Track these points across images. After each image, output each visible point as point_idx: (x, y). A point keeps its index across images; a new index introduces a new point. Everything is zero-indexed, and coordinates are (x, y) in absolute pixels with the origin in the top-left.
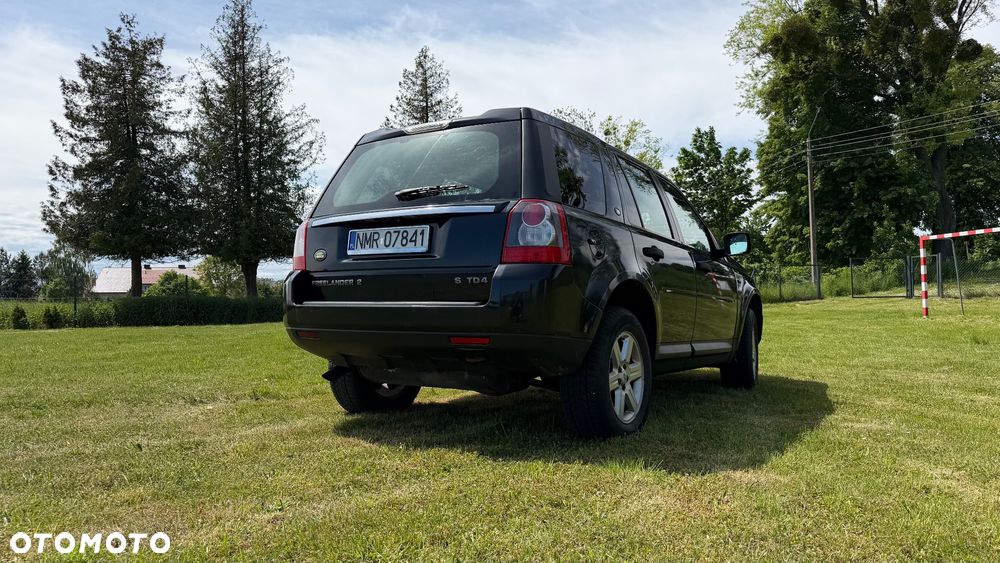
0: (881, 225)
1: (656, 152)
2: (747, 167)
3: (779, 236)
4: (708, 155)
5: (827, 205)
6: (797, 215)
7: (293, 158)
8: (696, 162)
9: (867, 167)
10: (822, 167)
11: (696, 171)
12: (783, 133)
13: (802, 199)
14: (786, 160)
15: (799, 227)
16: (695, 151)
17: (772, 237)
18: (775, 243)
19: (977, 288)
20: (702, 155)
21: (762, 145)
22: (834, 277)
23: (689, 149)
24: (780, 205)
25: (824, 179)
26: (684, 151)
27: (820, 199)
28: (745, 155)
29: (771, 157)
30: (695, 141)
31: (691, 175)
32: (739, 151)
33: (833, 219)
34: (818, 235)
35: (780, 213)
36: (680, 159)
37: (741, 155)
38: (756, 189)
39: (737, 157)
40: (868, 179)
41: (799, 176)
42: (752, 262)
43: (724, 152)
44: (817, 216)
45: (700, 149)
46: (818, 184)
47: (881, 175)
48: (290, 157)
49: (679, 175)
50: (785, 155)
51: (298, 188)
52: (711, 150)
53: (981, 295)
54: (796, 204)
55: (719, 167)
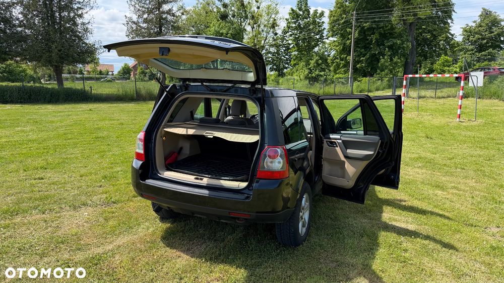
0: (384, 58)
1: (276, 5)
2: (322, 21)
3: (335, 59)
4: (304, 13)
5: (359, 45)
6: (345, 50)
7: (80, 6)
8: (298, 16)
9: (380, 28)
10: (360, 26)
11: (298, 20)
12: (342, 6)
13: (348, 42)
14: (343, 21)
15: (346, 55)
16: (298, 10)
17: (331, 60)
18: (333, 63)
19: (423, 93)
20: (301, 13)
21: (331, 12)
22: (359, 83)
23: (295, 9)
24: (337, 44)
25: (359, 33)
26: (292, 10)
27: (357, 42)
28: (322, 14)
29: (335, 18)
30: (298, 5)
31: (295, 23)
32: (319, 12)
33: (361, 53)
34: (354, 60)
35: (337, 48)
36: (290, 14)
37: (320, 14)
38: (325, 33)
39: (318, 15)
40: (380, 34)
41: (348, 30)
42: (320, 72)
43: (312, 12)
44: (355, 51)
45: (300, 9)
46: (357, 35)
47: (386, 32)
48: (78, 5)
49: (289, 23)
50: (342, 18)
51: (83, 24)
52: (306, 10)
53: (424, 97)
54: (345, 44)
55: (309, 19)
